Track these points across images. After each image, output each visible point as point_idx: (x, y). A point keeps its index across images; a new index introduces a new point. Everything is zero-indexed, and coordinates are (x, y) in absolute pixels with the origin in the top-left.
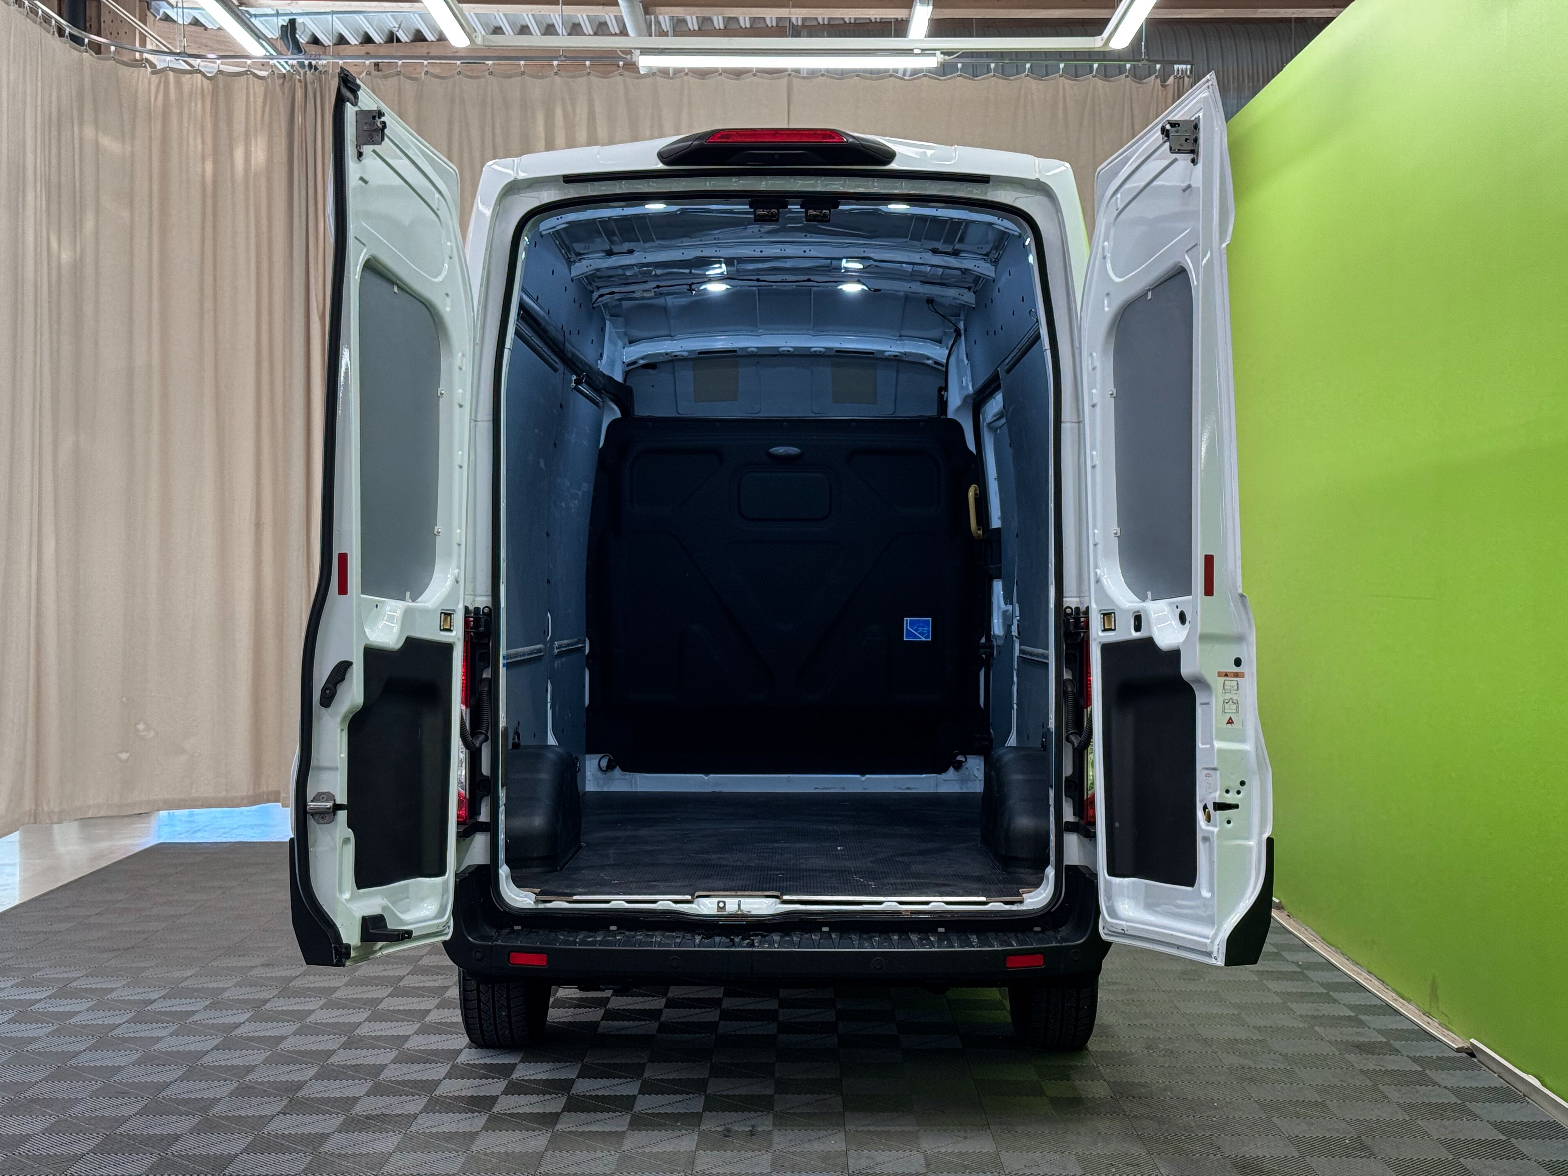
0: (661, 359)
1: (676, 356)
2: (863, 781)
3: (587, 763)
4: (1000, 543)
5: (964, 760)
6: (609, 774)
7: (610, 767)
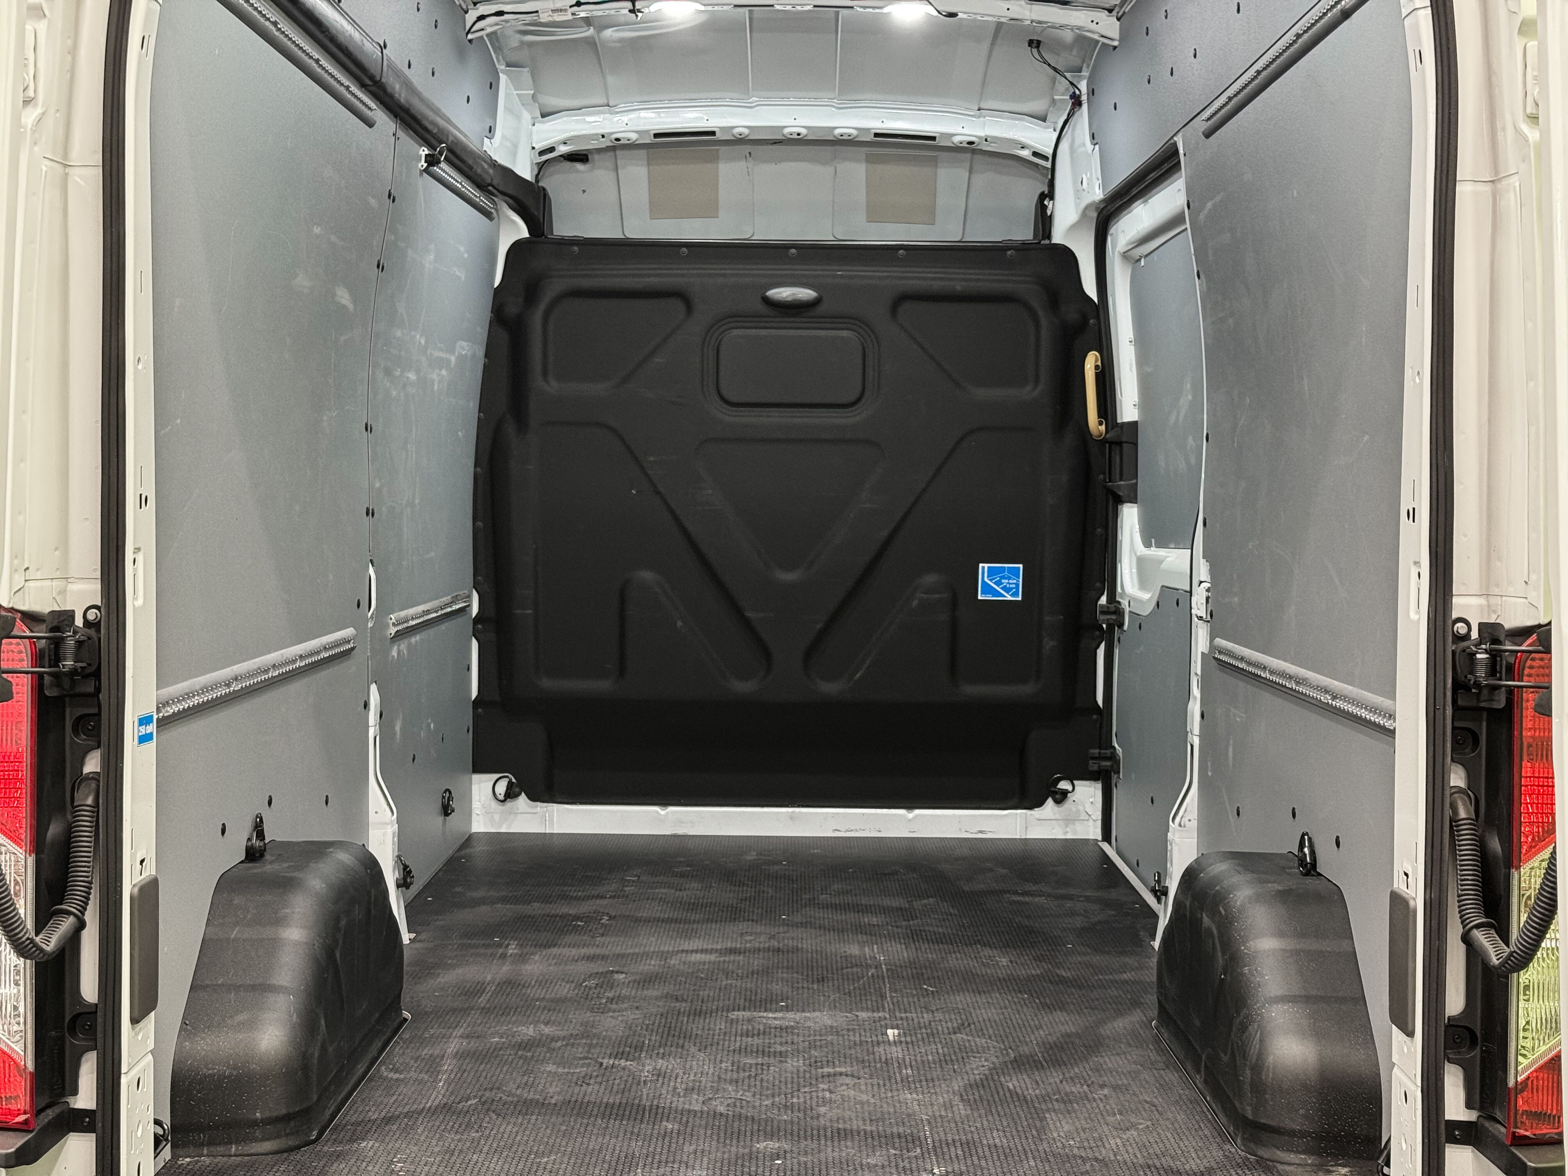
0: (594, 145)
1: (618, 140)
2: (910, 820)
3: (475, 788)
4: (1136, 445)
5: (1070, 788)
6: (509, 804)
7: (511, 794)
